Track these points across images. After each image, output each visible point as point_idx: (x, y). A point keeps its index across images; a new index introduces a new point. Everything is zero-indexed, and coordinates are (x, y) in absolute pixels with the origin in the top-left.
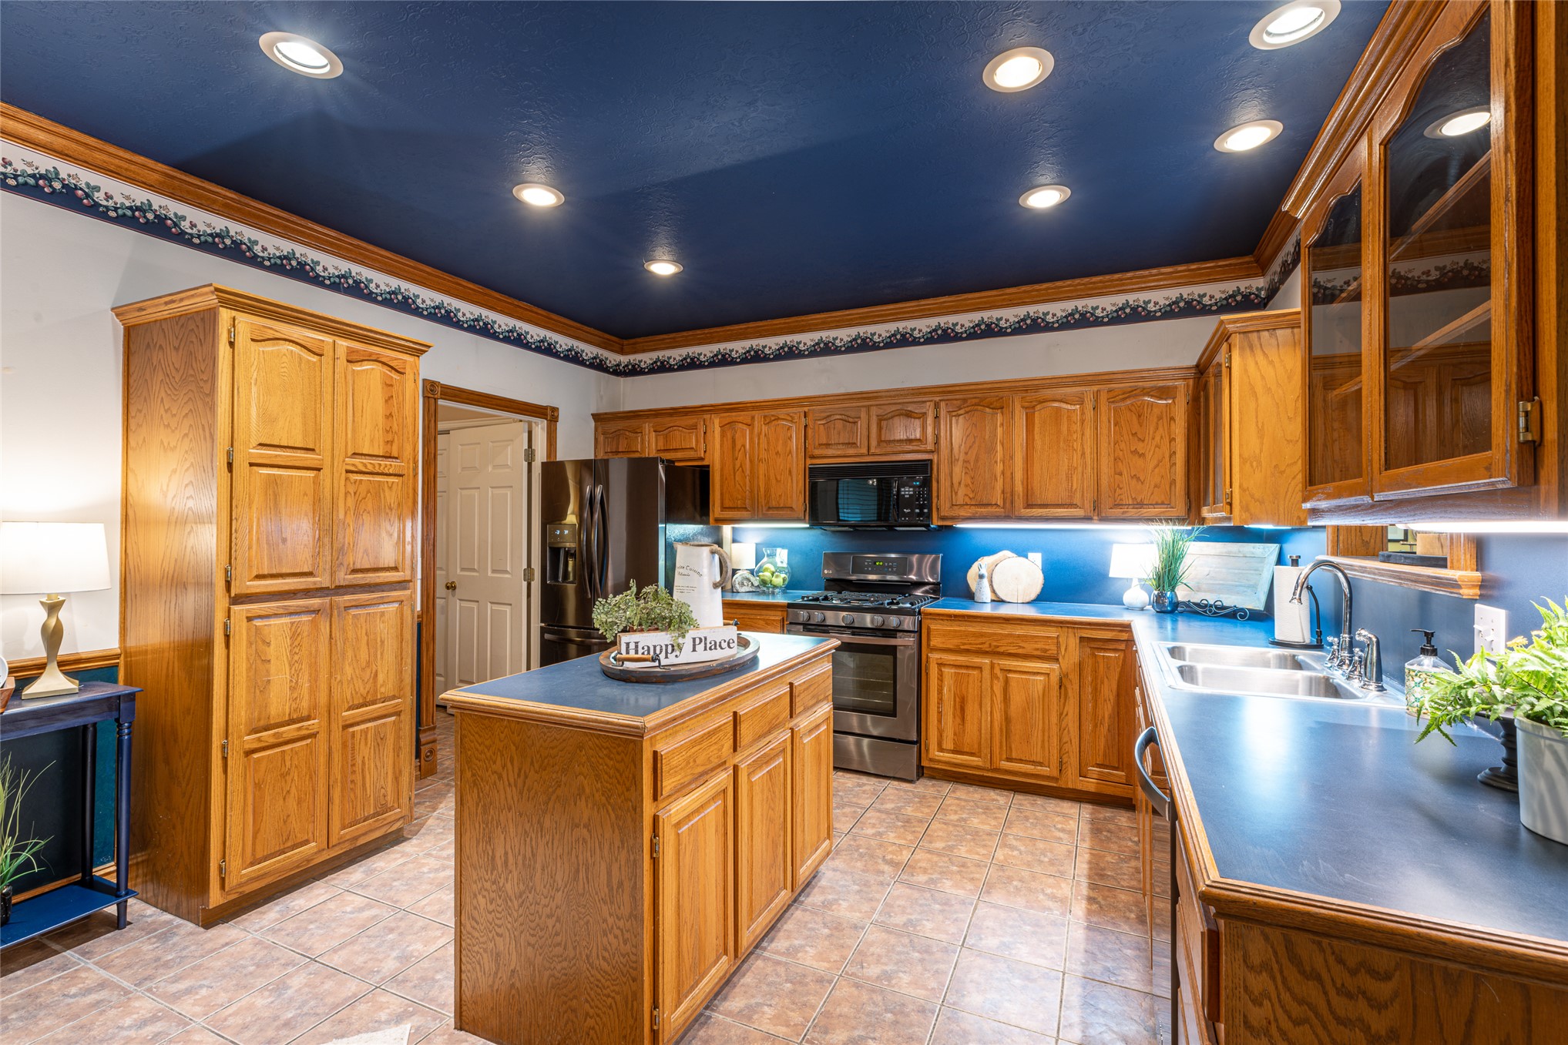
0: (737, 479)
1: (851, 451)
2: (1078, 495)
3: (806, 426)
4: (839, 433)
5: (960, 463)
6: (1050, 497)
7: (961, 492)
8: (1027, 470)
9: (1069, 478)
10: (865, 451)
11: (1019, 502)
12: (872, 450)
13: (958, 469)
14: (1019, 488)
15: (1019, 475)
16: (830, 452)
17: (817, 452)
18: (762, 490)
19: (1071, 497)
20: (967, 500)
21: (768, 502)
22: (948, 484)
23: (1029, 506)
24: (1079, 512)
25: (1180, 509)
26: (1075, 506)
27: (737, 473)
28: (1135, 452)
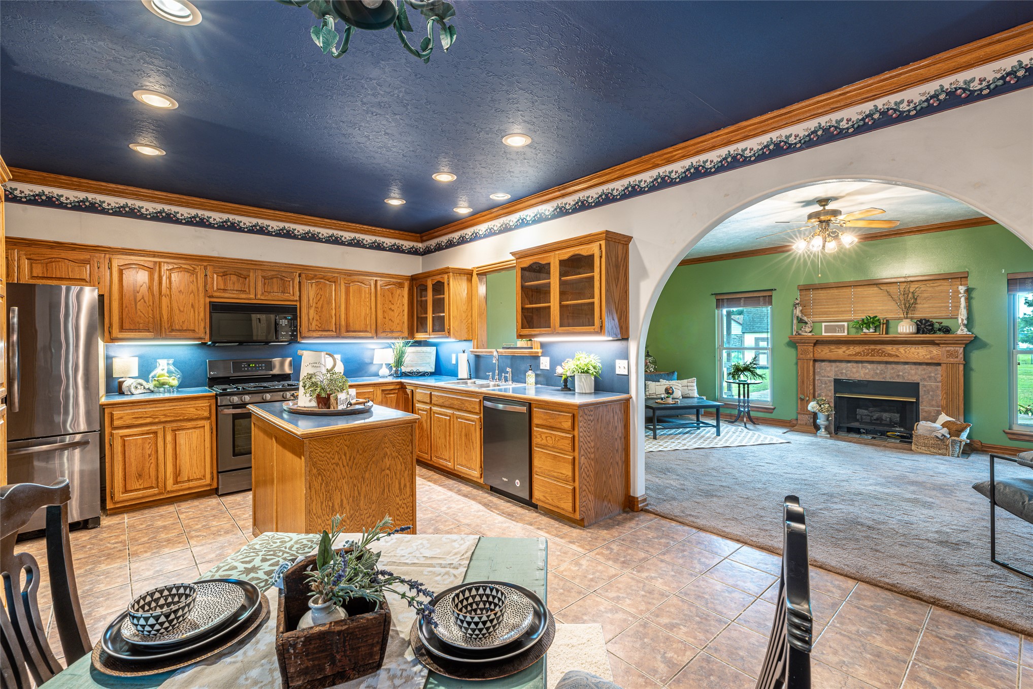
0: (138, 307)
1: (243, 296)
2: (369, 327)
3: (206, 275)
4: (234, 284)
5: (313, 308)
6: (357, 328)
7: (314, 323)
8: (346, 314)
9: (365, 319)
10: (252, 296)
11: (343, 329)
12: (259, 296)
13: (312, 312)
14: (343, 323)
15: (343, 316)
16: (226, 295)
17: (216, 294)
18: (165, 317)
19: (366, 327)
20: (317, 328)
21: (171, 326)
22: (306, 319)
23: (348, 331)
24: (369, 335)
25: (406, 334)
26: (366, 331)
27: (139, 304)
28: (390, 309)
